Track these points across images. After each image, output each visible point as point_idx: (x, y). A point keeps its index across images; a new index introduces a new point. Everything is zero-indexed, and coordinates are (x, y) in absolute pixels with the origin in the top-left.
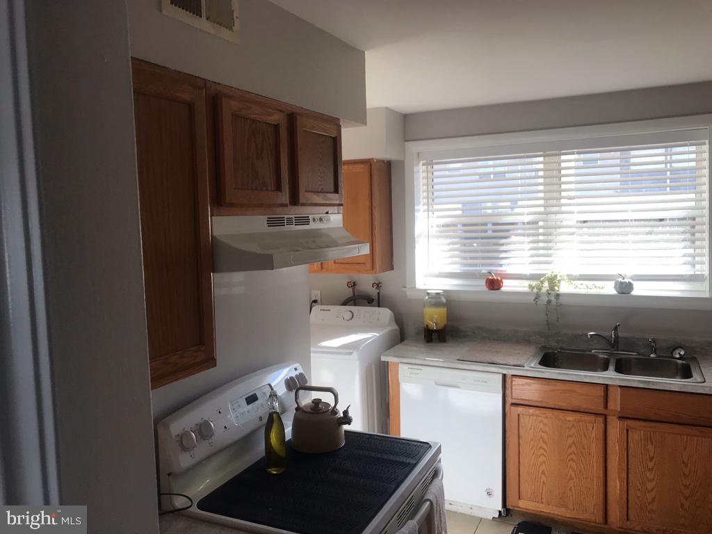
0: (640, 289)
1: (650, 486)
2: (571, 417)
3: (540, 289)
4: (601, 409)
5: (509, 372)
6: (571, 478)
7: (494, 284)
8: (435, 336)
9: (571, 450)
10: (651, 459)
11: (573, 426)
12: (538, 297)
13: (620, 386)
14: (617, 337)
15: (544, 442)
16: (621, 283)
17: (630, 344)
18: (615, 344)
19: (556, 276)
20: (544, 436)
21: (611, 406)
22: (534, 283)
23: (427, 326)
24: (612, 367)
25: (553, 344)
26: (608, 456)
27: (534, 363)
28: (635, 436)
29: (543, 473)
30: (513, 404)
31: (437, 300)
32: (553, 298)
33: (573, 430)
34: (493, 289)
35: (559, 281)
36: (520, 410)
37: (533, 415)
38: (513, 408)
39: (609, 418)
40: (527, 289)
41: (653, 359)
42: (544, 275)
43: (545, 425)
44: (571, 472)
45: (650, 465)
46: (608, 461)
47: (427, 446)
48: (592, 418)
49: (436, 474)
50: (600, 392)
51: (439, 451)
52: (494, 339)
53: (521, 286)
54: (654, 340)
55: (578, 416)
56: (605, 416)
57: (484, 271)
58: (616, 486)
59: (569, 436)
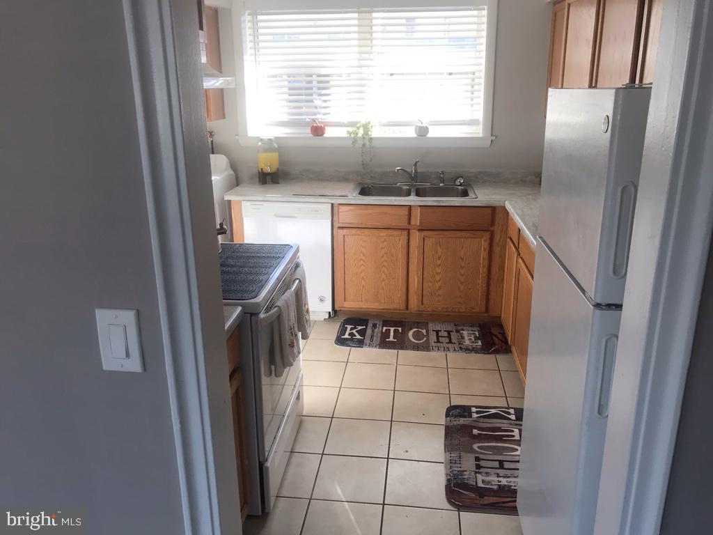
0: (434, 133)
1: (438, 278)
2: (384, 233)
3: (357, 134)
4: (405, 225)
5: (336, 201)
6: (383, 280)
7: (318, 131)
8: (268, 179)
9: (383, 259)
10: (439, 258)
11: (385, 240)
12: (355, 140)
13: (420, 206)
14: (416, 172)
15: (364, 255)
16: (420, 127)
17: (425, 177)
18: (414, 177)
19: (369, 123)
20: (364, 250)
21: (413, 222)
22: (350, 129)
23: (262, 169)
24: (413, 193)
25: (368, 181)
26: (410, 261)
27: (356, 193)
28: (429, 242)
29: (363, 279)
30: (339, 228)
31: (269, 146)
32: (367, 143)
33: (385, 243)
34: (318, 136)
35: (372, 127)
36: (345, 231)
37: (355, 235)
38: (340, 231)
39: (412, 231)
40: (345, 135)
41: (442, 187)
42: (359, 122)
43: (364, 241)
44: (384, 276)
45: (439, 262)
46: (410, 264)
47: (289, 246)
48: (399, 232)
49: (297, 266)
50: (405, 211)
51: (297, 250)
52: (319, 180)
53: (341, 132)
54: (443, 173)
55: (389, 232)
56: (409, 230)
57: (308, 120)
58: (415, 281)
59: (382, 248)
